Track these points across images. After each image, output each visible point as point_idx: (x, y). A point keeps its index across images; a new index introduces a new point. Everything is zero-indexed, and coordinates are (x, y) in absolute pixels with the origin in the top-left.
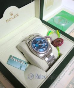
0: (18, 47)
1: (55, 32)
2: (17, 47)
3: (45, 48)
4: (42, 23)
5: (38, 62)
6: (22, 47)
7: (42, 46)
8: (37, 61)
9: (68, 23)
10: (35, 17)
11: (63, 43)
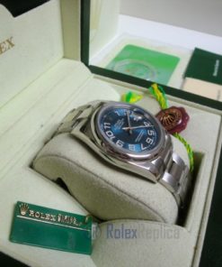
0: (36, 166)
1: (146, 93)
2: (31, 166)
3: (151, 137)
4: (94, 75)
5: (142, 198)
6: (63, 154)
7: (136, 134)
8: (137, 196)
9: (159, 73)
10: (64, 57)
11: (187, 120)
